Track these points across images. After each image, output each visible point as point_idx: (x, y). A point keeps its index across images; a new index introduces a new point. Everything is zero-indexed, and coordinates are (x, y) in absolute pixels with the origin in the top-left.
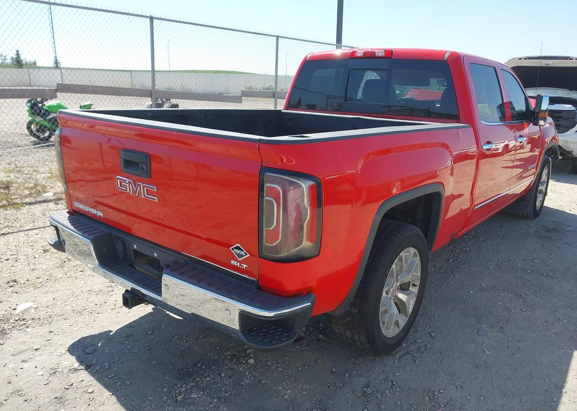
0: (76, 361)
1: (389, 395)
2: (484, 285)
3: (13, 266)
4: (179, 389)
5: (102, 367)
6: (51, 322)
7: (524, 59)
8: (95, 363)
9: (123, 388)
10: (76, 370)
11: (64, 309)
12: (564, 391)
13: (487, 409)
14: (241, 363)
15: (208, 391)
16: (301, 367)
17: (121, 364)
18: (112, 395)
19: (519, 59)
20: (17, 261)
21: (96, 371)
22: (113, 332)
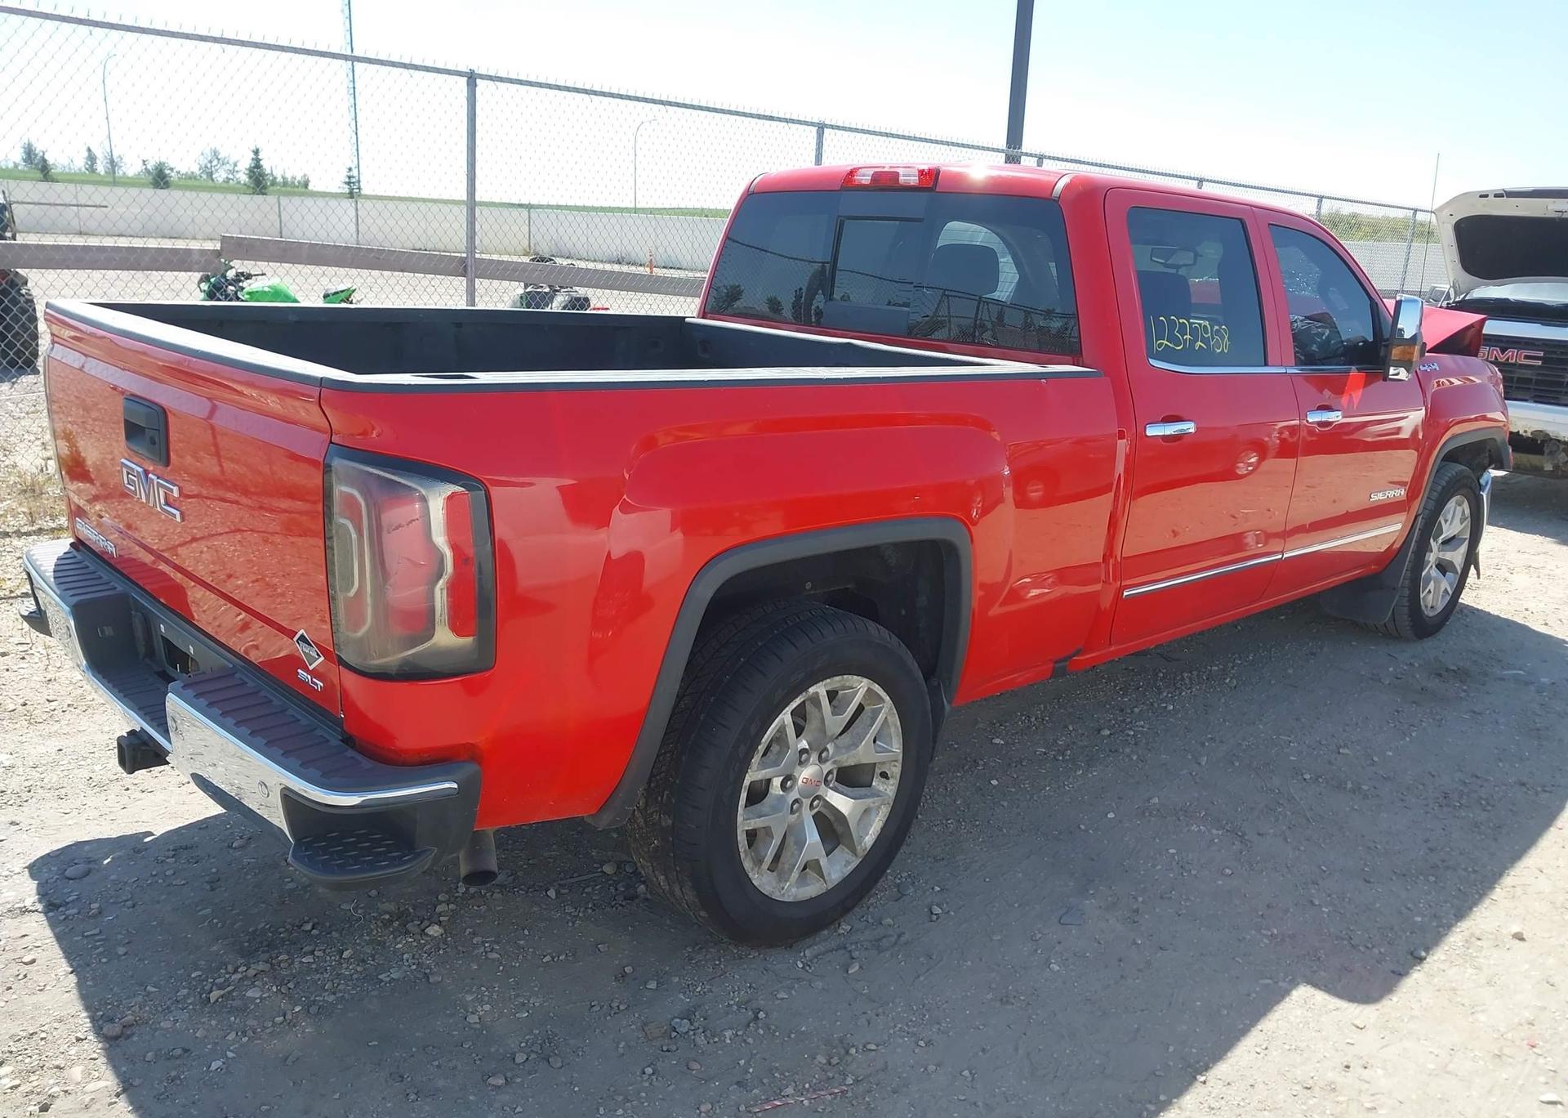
0: (35, 891)
1: (729, 1041)
2: (1156, 800)
3: (8, 670)
4: (227, 976)
5: (82, 911)
6: (26, 801)
7: (1496, 196)
8: (73, 901)
9: (104, 960)
10: (25, 911)
11: (71, 776)
12: (1202, 1079)
13: (964, 1100)
14: (407, 932)
15: (291, 985)
16: (548, 957)
17: (129, 908)
18: (72, 972)
19: (1481, 196)
20: (23, 658)
21: (65, 919)
22: (154, 835)
